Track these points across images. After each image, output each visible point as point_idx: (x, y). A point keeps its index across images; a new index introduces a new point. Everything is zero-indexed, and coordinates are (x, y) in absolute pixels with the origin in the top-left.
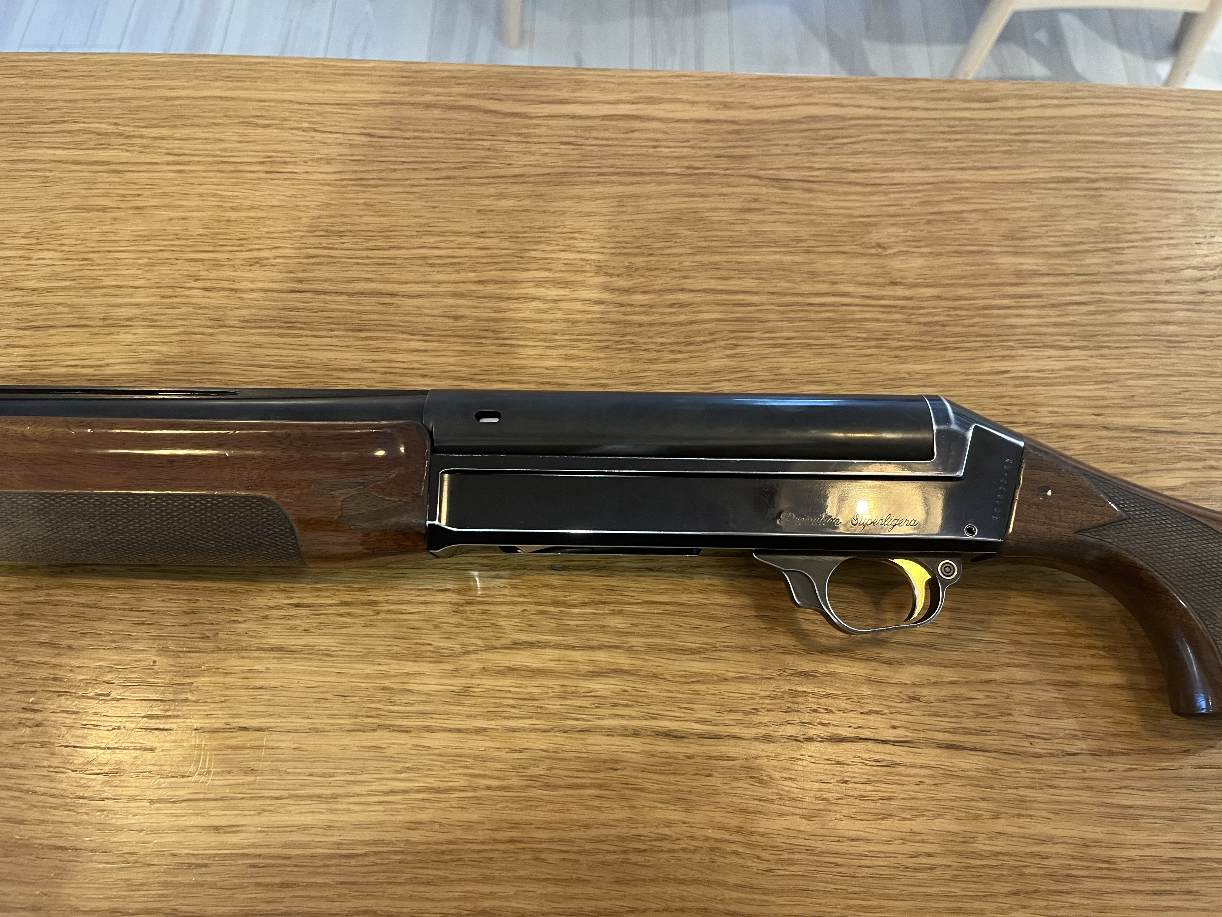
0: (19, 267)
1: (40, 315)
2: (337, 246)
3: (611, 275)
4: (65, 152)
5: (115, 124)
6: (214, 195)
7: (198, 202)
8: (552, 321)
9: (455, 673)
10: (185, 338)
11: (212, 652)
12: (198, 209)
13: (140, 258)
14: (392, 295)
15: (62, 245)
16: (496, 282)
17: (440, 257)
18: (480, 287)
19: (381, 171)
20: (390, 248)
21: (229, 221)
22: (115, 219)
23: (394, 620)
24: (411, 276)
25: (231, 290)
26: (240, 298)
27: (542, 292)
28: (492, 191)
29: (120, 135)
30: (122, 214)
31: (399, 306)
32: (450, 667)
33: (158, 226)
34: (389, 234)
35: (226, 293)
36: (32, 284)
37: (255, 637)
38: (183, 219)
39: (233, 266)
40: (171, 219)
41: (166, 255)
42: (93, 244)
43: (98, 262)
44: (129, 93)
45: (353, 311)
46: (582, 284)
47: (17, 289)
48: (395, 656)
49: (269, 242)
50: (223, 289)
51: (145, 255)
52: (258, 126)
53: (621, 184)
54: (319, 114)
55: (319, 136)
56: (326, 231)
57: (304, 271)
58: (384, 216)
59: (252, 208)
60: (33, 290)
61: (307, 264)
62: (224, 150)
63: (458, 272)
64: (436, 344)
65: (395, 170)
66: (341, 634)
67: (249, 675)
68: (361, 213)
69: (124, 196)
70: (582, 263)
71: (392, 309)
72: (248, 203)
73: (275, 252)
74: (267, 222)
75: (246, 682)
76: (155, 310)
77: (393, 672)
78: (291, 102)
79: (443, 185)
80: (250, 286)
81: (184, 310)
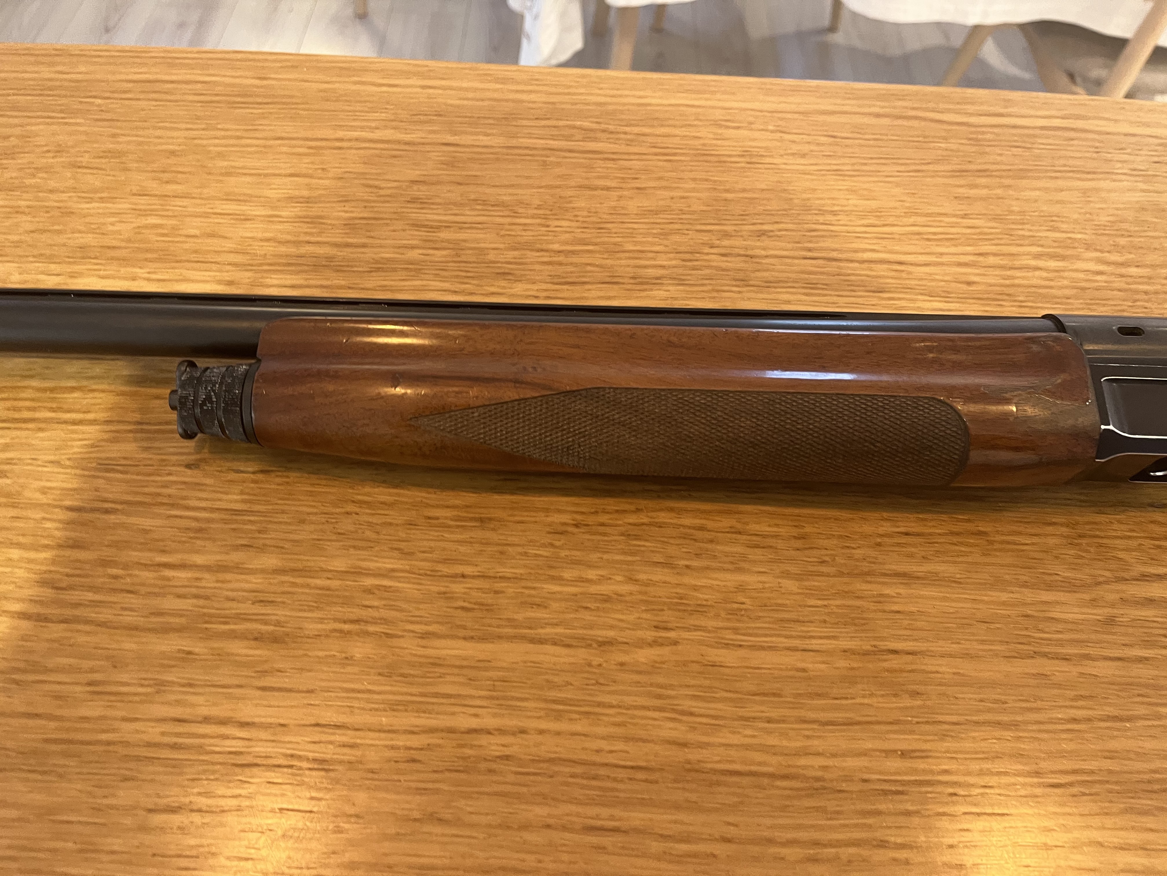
0: (541, 233)
1: (571, 273)
2: (833, 223)
3: (1102, 251)
4: (556, 142)
5: (597, 123)
6: (706, 180)
7: (691, 185)
8: (1061, 288)
9: (1094, 602)
10: (715, 294)
11: (834, 576)
12: (694, 190)
13: (653, 229)
14: (900, 263)
15: (576, 216)
16: (995, 255)
17: (935, 234)
18: (981, 259)
19: (853, 164)
20: (884, 225)
21: (726, 200)
22: (621, 197)
23: (1012, 551)
24: (912, 249)
25: (747, 256)
26: (758, 263)
27: (1041, 263)
28: (962, 182)
29: (604, 131)
30: (625, 193)
31: (910, 273)
32: (1087, 597)
33: (661, 203)
34: (878, 214)
35: (743, 258)
36: (556, 247)
37: (874, 563)
38: (683, 198)
39: (742, 236)
40: (672, 198)
41: (677, 226)
42: (605, 216)
43: (614, 230)
44: (602, 99)
45: (868, 276)
46: (1078, 258)
47: (542, 250)
48: (1025, 585)
49: (768, 217)
50: (739, 255)
51: (658, 226)
52: (728, 127)
53: (1079, 179)
54: (781, 119)
55: (786, 137)
56: (820, 210)
57: (810, 242)
58: (868, 199)
59: (744, 190)
60: (559, 252)
61: (812, 237)
62: (704, 145)
63: (955, 246)
64: (958, 305)
65: (865, 164)
66: (962, 562)
67: (882, 599)
68: (848, 197)
69: (623, 178)
70: (1070, 241)
71: (904, 275)
72: (740, 186)
73: (776, 226)
74: (762, 202)
75: (880, 607)
76: (680, 271)
77: (1029, 600)
78: (752, 110)
79: (913, 176)
80: (763, 253)
81: (707, 271)
